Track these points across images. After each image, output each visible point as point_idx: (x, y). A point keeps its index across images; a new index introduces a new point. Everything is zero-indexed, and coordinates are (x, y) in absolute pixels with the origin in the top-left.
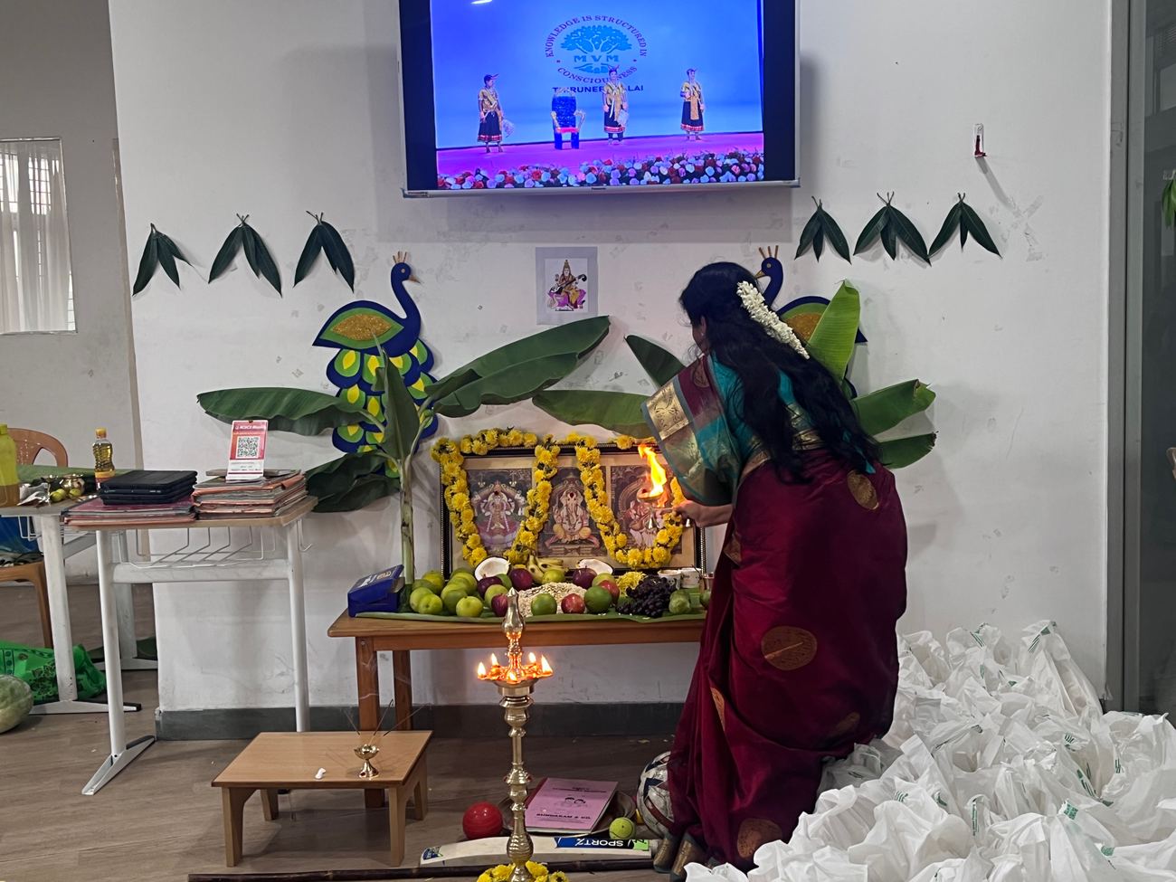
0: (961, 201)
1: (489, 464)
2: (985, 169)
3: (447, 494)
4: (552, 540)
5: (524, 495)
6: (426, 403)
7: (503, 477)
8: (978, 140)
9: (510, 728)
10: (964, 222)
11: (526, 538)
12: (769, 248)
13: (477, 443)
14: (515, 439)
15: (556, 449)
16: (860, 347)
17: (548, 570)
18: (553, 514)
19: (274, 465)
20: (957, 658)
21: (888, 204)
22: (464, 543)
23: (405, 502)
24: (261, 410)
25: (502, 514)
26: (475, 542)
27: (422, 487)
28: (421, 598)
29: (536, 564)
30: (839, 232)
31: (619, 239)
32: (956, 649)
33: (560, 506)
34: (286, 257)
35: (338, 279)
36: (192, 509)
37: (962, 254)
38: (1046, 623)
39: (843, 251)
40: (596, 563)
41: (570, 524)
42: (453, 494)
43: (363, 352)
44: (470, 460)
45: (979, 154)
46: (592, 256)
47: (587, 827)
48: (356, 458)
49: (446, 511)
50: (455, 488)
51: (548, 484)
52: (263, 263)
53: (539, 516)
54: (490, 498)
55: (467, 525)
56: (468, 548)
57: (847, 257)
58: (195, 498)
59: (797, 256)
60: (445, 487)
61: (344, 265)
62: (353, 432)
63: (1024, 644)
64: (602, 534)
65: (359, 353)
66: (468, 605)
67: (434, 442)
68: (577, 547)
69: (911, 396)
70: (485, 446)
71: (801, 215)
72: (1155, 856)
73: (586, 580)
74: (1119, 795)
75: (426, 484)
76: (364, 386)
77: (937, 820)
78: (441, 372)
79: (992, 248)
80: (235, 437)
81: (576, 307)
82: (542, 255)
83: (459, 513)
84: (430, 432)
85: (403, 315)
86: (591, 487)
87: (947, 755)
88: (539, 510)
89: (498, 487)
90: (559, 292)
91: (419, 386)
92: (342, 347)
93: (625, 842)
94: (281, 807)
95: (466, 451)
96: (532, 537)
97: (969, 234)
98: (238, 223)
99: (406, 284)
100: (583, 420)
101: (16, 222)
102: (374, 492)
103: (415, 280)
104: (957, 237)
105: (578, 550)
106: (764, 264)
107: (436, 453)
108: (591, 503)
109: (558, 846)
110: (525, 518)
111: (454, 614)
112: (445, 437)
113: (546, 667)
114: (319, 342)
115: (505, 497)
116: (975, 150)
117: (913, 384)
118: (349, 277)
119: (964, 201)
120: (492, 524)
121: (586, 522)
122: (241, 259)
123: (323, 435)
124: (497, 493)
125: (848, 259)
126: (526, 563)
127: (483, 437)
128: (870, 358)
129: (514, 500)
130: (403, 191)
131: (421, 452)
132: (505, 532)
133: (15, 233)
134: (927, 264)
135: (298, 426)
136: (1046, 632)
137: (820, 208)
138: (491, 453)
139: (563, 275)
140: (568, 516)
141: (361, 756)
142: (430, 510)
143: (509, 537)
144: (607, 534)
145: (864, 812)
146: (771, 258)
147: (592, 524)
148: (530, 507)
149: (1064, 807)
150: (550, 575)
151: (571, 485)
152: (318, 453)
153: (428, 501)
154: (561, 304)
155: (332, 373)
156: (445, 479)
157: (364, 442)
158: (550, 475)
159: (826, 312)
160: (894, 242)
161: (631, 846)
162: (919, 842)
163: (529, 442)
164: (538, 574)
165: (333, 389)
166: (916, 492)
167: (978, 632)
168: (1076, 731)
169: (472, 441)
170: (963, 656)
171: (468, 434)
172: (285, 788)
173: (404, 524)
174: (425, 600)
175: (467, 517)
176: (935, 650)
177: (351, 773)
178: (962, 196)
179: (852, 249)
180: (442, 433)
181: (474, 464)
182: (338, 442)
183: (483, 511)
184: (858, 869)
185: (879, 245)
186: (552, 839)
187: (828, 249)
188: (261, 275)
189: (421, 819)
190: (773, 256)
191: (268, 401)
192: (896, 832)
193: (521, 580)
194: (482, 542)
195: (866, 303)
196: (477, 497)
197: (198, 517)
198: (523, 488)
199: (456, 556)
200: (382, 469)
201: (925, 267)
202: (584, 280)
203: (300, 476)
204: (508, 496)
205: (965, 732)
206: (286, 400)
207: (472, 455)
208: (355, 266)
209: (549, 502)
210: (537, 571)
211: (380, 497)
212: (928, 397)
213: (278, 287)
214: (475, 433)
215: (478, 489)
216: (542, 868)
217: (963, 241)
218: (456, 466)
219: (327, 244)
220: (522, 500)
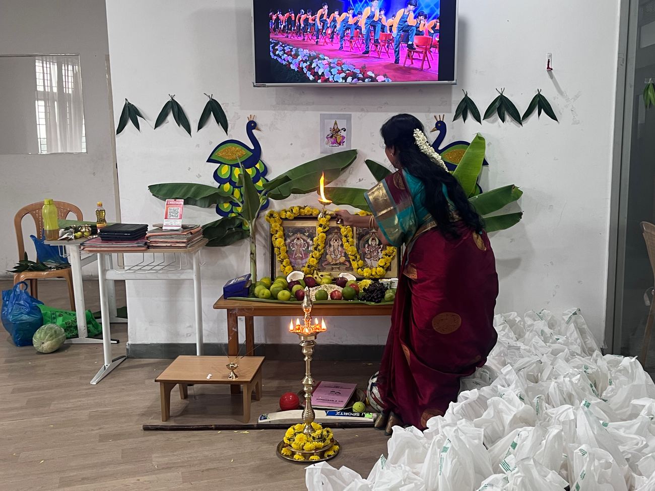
0: (539, 93)
1: (295, 224)
2: (552, 77)
3: (273, 239)
4: (326, 263)
5: (312, 240)
6: (263, 192)
7: (301, 231)
8: (549, 62)
9: (305, 356)
10: (540, 104)
11: (313, 261)
12: (440, 116)
13: (288, 213)
14: (308, 211)
15: (329, 217)
16: (485, 167)
17: (324, 278)
18: (326, 250)
19: (187, 223)
20: (529, 326)
21: (502, 94)
22: (282, 263)
23: (252, 242)
24: (180, 194)
25: (301, 249)
26: (287, 263)
27: (261, 235)
28: (260, 290)
29: (318, 274)
30: (476, 108)
31: (362, 110)
32: (529, 321)
33: (330, 246)
35: (220, 128)
36: (146, 244)
37: (538, 120)
38: (575, 309)
39: (477, 118)
40: (347, 275)
41: (335, 255)
42: (276, 239)
43: (232, 166)
44: (285, 222)
45: (549, 69)
46: (349, 119)
47: (342, 406)
48: (228, 219)
49: (273, 247)
50: (277, 236)
51: (324, 235)
52: (182, 119)
53: (319, 251)
54: (295, 241)
55: (283, 254)
56: (284, 266)
57: (479, 120)
58: (147, 238)
59: (454, 120)
60: (272, 235)
61: (222, 121)
62: (226, 206)
63: (564, 319)
64: (351, 260)
65: (230, 166)
66: (284, 294)
67: (267, 212)
68: (338, 266)
69: (510, 193)
70: (292, 215)
71: (456, 99)
72: (628, 428)
73: (342, 283)
74: (611, 397)
75: (263, 234)
76: (232, 183)
77: (520, 407)
78: (271, 177)
79: (554, 117)
80: (167, 208)
81: (340, 145)
82: (323, 117)
83: (279, 248)
84: (265, 207)
85: (252, 147)
86: (346, 236)
87: (524, 374)
88: (320, 248)
89: (299, 235)
90: (331, 137)
91: (260, 184)
92: (221, 163)
93: (361, 414)
94: (189, 392)
95: (283, 217)
96: (316, 261)
97: (542, 110)
98: (170, 99)
99: (254, 131)
100: (343, 202)
101: (56, 97)
102: (237, 237)
103: (258, 130)
104: (536, 111)
105: (339, 268)
106: (437, 124)
107: (268, 218)
108: (346, 245)
109: (327, 415)
110: (312, 251)
111: (277, 299)
112: (273, 210)
113: (324, 326)
114: (209, 160)
115: (302, 241)
116: (547, 67)
117: (512, 187)
118: (226, 130)
119: (541, 93)
120: (296, 255)
121: (343, 254)
122: (171, 118)
123: (212, 207)
124: (298, 239)
125: (480, 123)
126: (313, 274)
127: (292, 210)
128: (490, 174)
129: (307, 242)
130: (253, 83)
131: (260, 217)
132: (302, 258)
133: (56, 103)
134: (520, 125)
135: (198, 203)
136: (575, 314)
137: (466, 95)
138: (296, 219)
139: (334, 128)
140: (334, 251)
141: (229, 368)
142: (264, 246)
143: (304, 261)
144: (353, 260)
145: (482, 403)
146: (440, 121)
147: (346, 255)
148: (315, 246)
149: (584, 402)
150: (325, 280)
151: (336, 236)
152: (207, 216)
153: (263, 242)
154: (333, 143)
155: (216, 176)
156: (272, 231)
157: (232, 211)
158: (325, 230)
159: (468, 149)
160: (504, 114)
161: (364, 416)
162: (511, 417)
163: (315, 213)
164: (318, 280)
165: (217, 185)
166: (511, 242)
167: (540, 313)
168: (590, 364)
169: (286, 212)
170: (532, 325)
171: (284, 208)
172: (191, 383)
173: (251, 253)
174: (262, 291)
175: (283, 250)
176: (518, 322)
177: (224, 377)
178: (540, 90)
179: (482, 117)
180: (271, 208)
181: (287, 224)
182: (219, 211)
183: (291, 248)
184: (479, 431)
185: (496, 115)
186: (324, 411)
187: (470, 117)
188: (181, 125)
189: (259, 400)
190: (442, 120)
191: (183, 190)
192: (498, 413)
193: (310, 282)
194: (291, 263)
195: (488, 145)
196: (288, 241)
197: (148, 247)
198: (311, 236)
199: (277, 270)
200: (241, 225)
201: (519, 127)
202: (345, 131)
203: (200, 228)
204: (304, 240)
205: (533, 363)
206: (193, 189)
207: (286, 219)
208: (228, 122)
209: (325, 244)
210: (318, 278)
211: (240, 239)
212: (519, 194)
213: (189, 132)
214: (288, 208)
215: (289, 237)
216: (319, 426)
217: (539, 113)
218: (278, 224)
219: (214, 110)
220: (311, 242)
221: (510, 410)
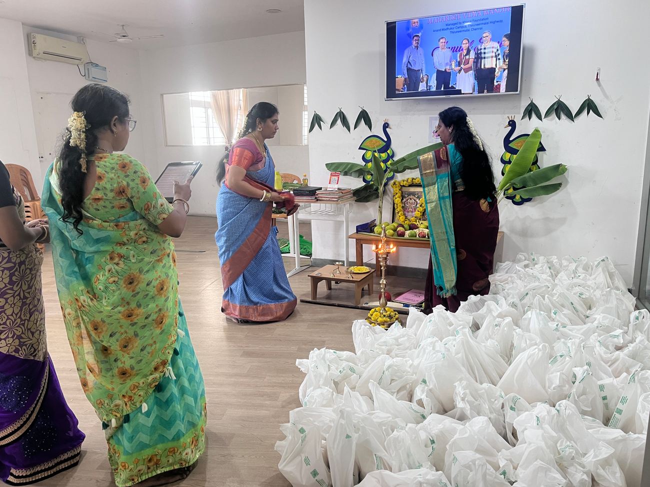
1: (409, 189)
3: (395, 198)
6: (390, 168)
7: (413, 194)
8: (598, 74)
9: (382, 267)
10: (589, 106)
12: (512, 116)
13: (405, 182)
14: (418, 181)
16: (542, 152)
17: (422, 224)
19: (340, 187)
20: (565, 267)
21: (559, 100)
22: (398, 214)
23: (381, 201)
25: (412, 206)
27: (389, 196)
29: (419, 222)
30: (538, 110)
34: (352, 120)
35: (367, 128)
36: (316, 198)
37: (588, 118)
38: (604, 257)
39: (540, 117)
44: (403, 188)
45: (597, 79)
47: (416, 303)
48: (369, 185)
49: (394, 204)
50: (396, 196)
52: (345, 123)
54: (409, 200)
56: (400, 216)
57: (541, 119)
58: (317, 194)
59: (522, 119)
60: (394, 196)
61: (369, 123)
63: (594, 264)
65: (372, 152)
67: (393, 181)
69: (558, 169)
70: (407, 183)
71: (525, 104)
78: (396, 159)
79: (600, 115)
80: (331, 177)
82: (431, 119)
84: (392, 178)
85: (386, 140)
89: (411, 197)
90: (436, 132)
91: (389, 163)
92: (367, 150)
95: (402, 184)
96: (420, 214)
97: (591, 110)
98: (339, 110)
99: (387, 129)
102: (374, 197)
103: (390, 128)
104: (586, 111)
106: (509, 122)
107: (393, 185)
110: (418, 207)
112: (396, 180)
113: (394, 249)
114: (360, 148)
117: (559, 166)
118: (370, 128)
119: (590, 98)
120: (408, 209)
122: (339, 122)
123: (360, 177)
124: (411, 199)
125: (541, 120)
126: (416, 222)
127: (408, 180)
128: (546, 156)
129: (416, 201)
130: (386, 98)
131: (389, 184)
132: (412, 212)
134: (572, 122)
135: (353, 174)
136: (603, 260)
137: (532, 101)
138: (410, 186)
142: (391, 203)
143: (414, 214)
146: (512, 120)
150: (422, 226)
152: (357, 183)
155: (364, 158)
156: (395, 193)
157: (371, 181)
159: (529, 139)
160: (560, 114)
164: (419, 225)
165: (364, 163)
171: (403, 179)
173: (379, 207)
174: (377, 229)
175: (400, 206)
178: (589, 96)
179: (543, 116)
181: (404, 189)
182: (364, 180)
183: (406, 204)
185: (554, 115)
186: (403, 304)
187: (534, 116)
188: (345, 127)
191: (343, 167)
193: (412, 227)
194: (404, 214)
196: (405, 200)
197: (317, 200)
199: (396, 218)
200: (376, 189)
203: (351, 190)
204: (414, 200)
206: (349, 166)
207: (404, 186)
208: (372, 124)
212: (565, 170)
213: (349, 131)
214: (406, 179)
215: (405, 197)
217: (588, 113)
218: (398, 189)
219: (364, 117)
220: (419, 202)
221: (497, 309)
